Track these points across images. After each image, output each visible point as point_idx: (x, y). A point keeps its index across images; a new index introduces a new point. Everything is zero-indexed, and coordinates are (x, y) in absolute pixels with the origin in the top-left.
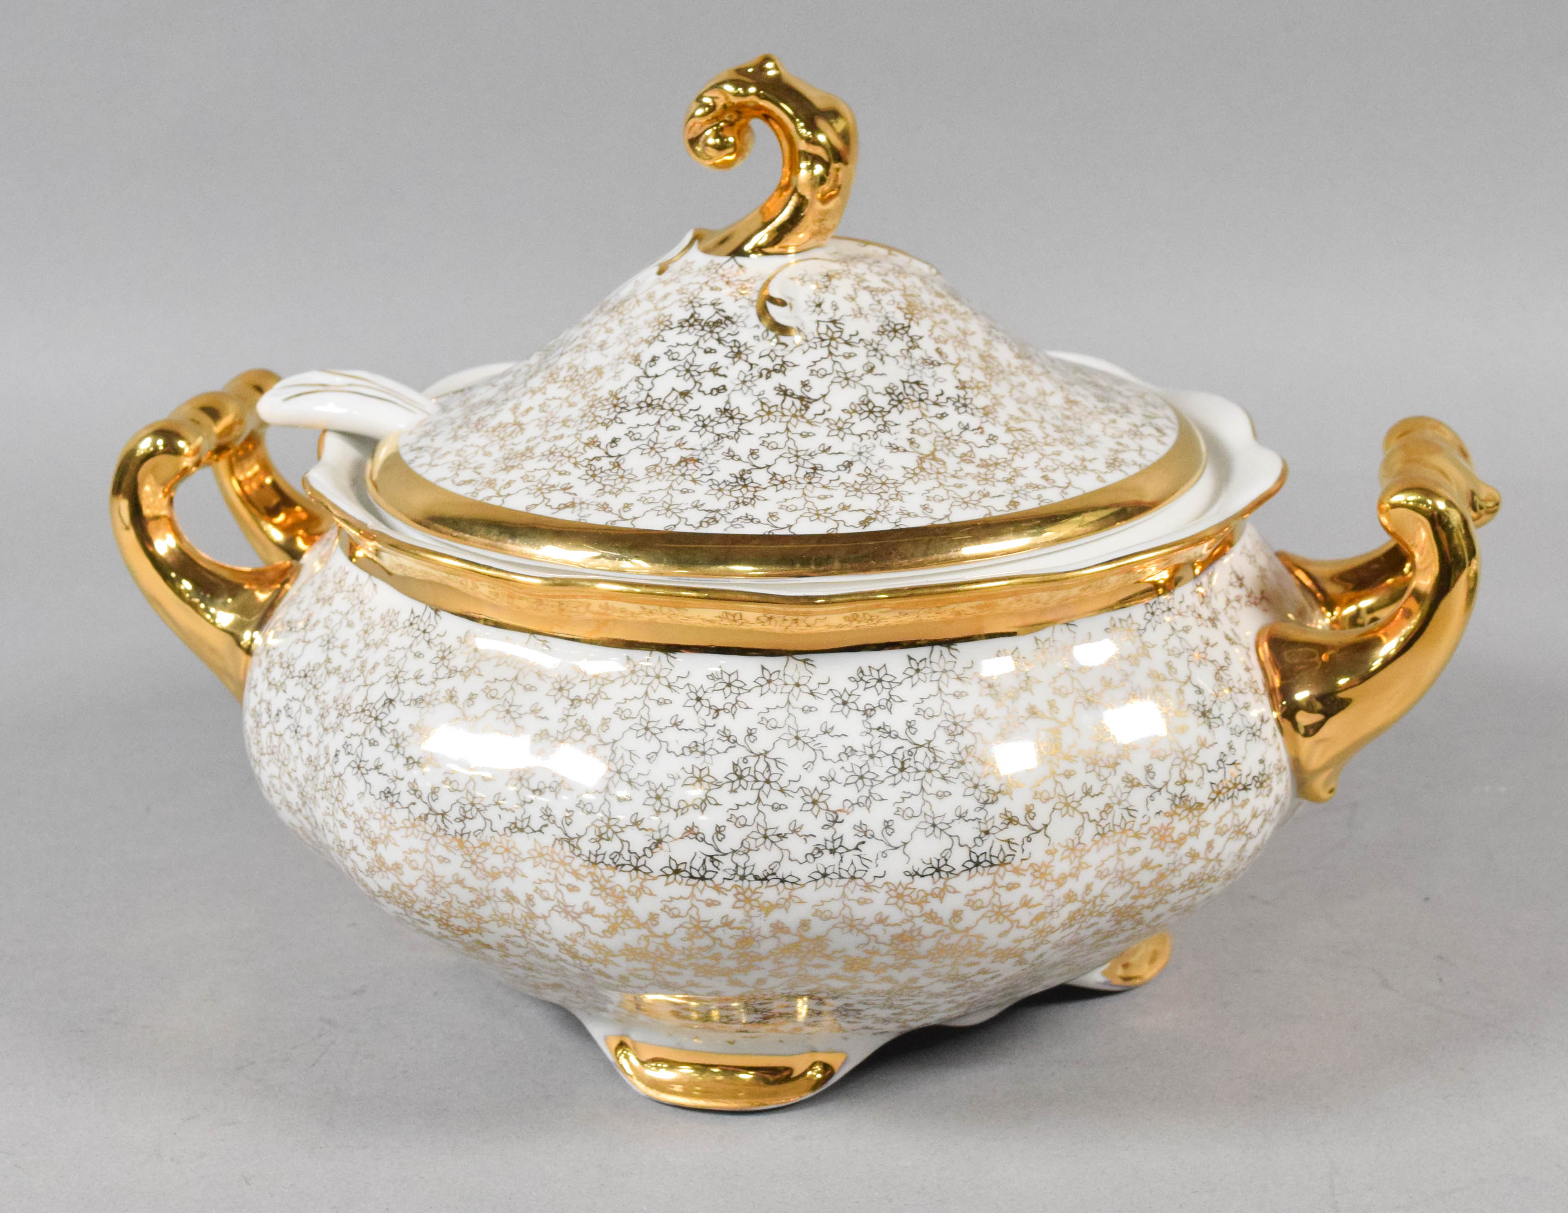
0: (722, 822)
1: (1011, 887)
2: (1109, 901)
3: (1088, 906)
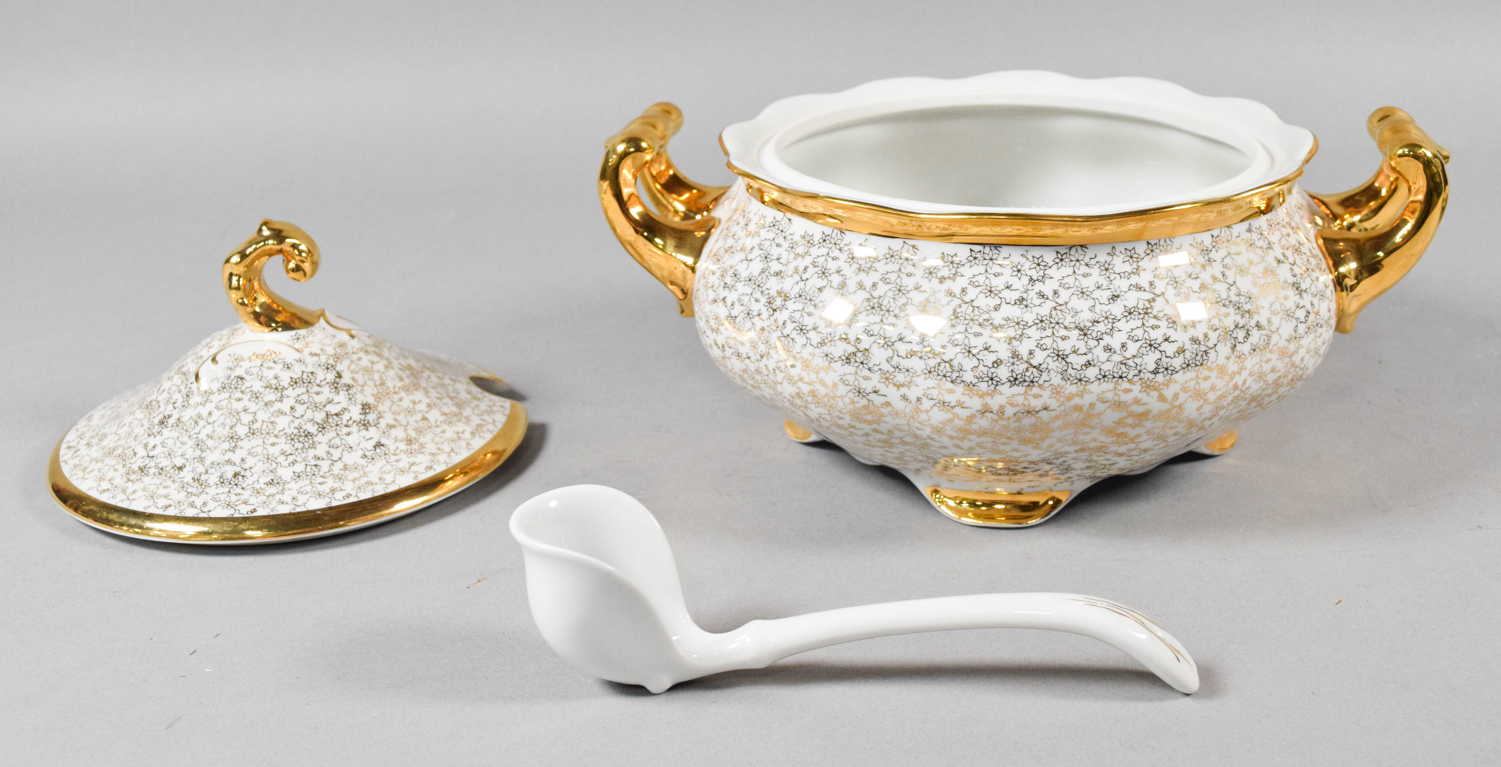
0: (1033, 347)
1: (1206, 378)
2: (1251, 391)
3: (1242, 394)
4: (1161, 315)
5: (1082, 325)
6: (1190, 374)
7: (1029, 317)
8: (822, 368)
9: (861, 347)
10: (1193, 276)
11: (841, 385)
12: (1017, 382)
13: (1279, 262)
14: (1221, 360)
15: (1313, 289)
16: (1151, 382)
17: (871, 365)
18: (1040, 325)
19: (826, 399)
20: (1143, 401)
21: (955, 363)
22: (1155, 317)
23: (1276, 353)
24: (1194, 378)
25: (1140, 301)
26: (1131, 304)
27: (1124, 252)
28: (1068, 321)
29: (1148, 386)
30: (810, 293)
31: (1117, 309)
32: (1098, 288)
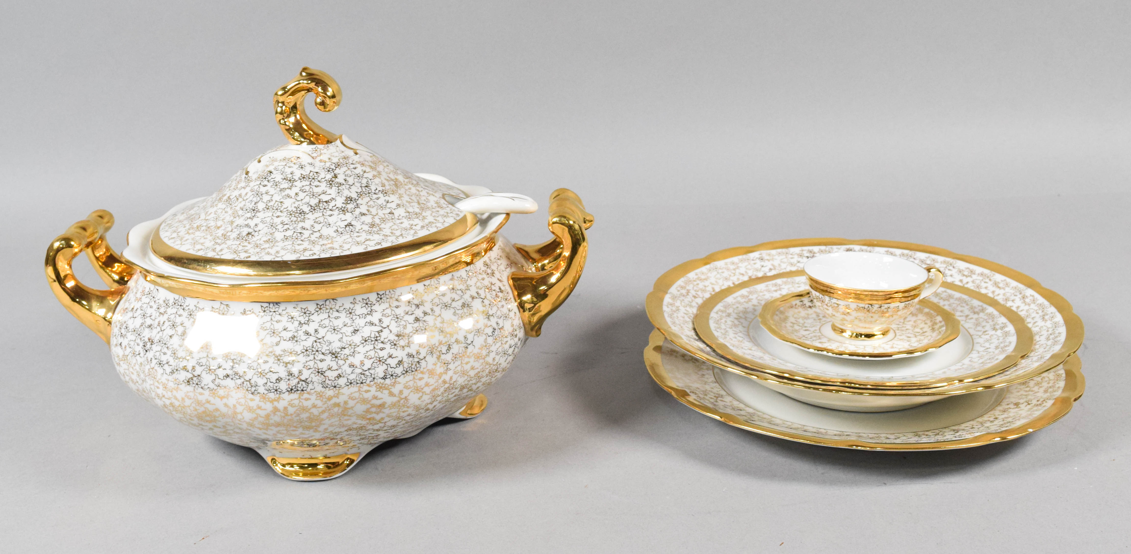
1: (421, 379)
2: (459, 383)
3: (451, 386)
4: (386, 340)
5: (334, 351)
6: (409, 377)
7: (299, 348)
8: (174, 389)
9: (196, 374)
10: (410, 313)
11: (186, 400)
12: (293, 391)
13: (473, 298)
14: (430, 367)
15: (499, 313)
16: (383, 384)
17: (202, 385)
18: (305, 353)
19: (180, 408)
20: (379, 397)
21: (252, 381)
22: (382, 342)
23: (473, 357)
24: (412, 379)
25: (372, 332)
26: (366, 334)
27: (361, 301)
28: (325, 348)
29: (381, 387)
30: (165, 339)
31: (357, 339)
32: (345, 325)
